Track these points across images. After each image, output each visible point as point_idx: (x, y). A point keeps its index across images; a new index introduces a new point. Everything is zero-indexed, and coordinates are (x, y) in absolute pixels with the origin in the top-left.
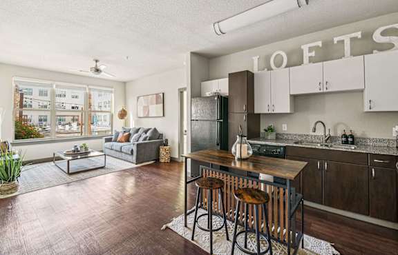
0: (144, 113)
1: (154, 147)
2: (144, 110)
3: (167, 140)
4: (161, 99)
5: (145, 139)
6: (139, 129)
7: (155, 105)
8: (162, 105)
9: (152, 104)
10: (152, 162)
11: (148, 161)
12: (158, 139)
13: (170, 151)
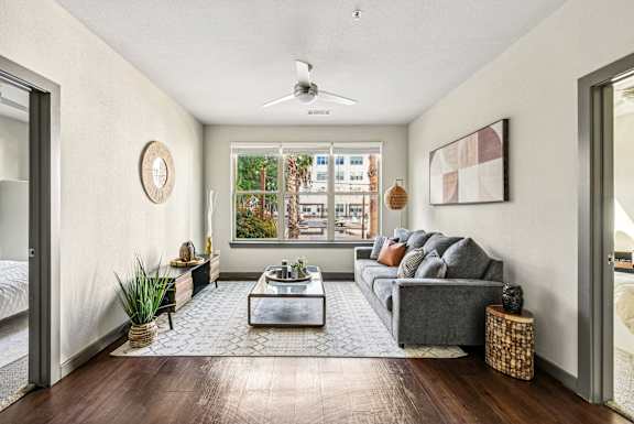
0: (446, 190)
1: (466, 306)
2: (446, 183)
3: (517, 291)
4: (500, 143)
5: (433, 272)
6: (428, 237)
7: (477, 167)
8: (500, 161)
9: (467, 163)
10: (457, 353)
11: (445, 346)
12: (482, 278)
13: (538, 332)
